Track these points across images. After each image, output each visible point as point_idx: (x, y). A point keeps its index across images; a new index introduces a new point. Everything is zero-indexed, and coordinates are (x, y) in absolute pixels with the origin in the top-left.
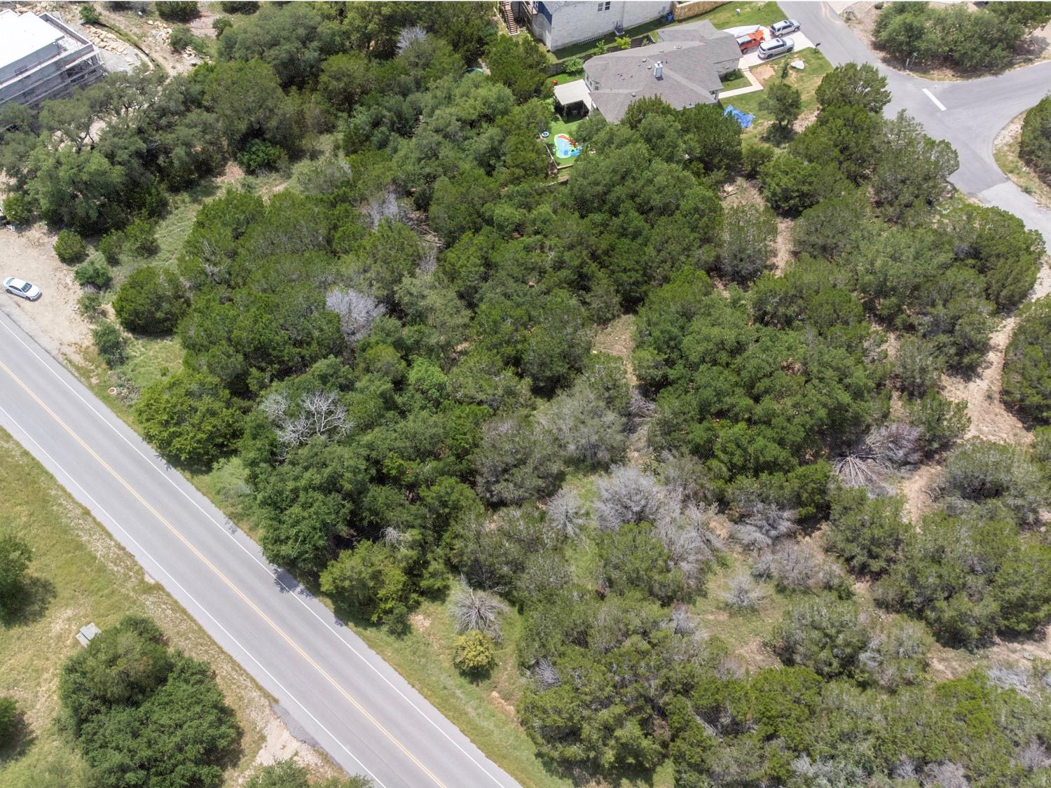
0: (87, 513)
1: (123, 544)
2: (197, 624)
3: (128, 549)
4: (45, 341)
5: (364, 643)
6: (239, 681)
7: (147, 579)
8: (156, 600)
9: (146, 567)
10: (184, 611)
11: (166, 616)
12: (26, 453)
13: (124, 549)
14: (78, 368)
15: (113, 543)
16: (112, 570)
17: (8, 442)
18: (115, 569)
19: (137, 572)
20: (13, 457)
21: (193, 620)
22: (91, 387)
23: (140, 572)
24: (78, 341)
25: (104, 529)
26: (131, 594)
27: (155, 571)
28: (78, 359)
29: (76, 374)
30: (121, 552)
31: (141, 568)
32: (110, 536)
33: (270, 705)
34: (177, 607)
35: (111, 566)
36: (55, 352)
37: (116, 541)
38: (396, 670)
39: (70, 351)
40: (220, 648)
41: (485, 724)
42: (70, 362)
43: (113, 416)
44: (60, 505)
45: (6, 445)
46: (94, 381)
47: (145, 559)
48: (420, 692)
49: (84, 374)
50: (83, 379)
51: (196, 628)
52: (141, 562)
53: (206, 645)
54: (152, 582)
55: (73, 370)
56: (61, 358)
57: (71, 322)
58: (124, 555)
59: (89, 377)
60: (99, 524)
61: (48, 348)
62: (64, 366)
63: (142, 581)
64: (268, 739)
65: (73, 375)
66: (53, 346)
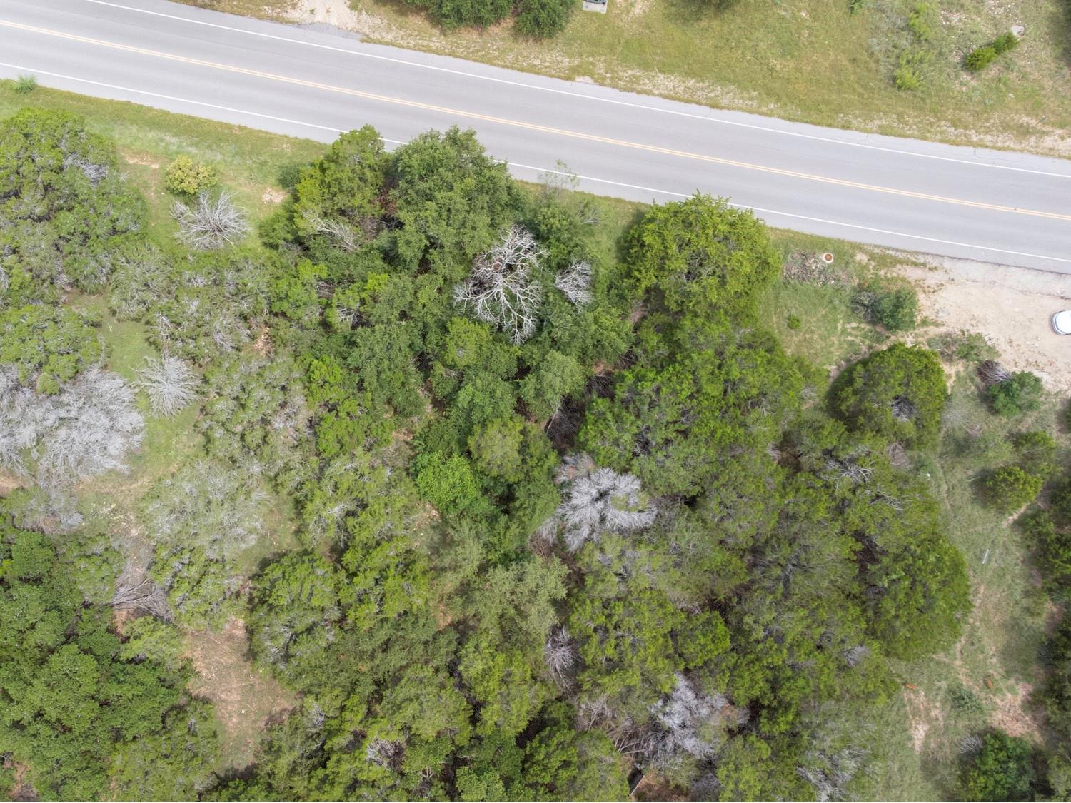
0: (715, 106)
1: (644, 96)
2: (498, 65)
3: (634, 94)
4: (977, 271)
5: (316, 140)
6: (414, 40)
7: (587, 79)
8: (561, 65)
9: (598, 88)
10: (522, 70)
11: (536, 58)
12: (846, 127)
13: (639, 92)
14: (896, 261)
15: (656, 92)
16: (632, 69)
17: (880, 127)
18: (630, 72)
19: (604, 79)
20: (856, 117)
21: (503, 67)
22: (858, 247)
23: (601, 81)
24: (936, 296)
25: (681, 100)
26: (591, 59)
27: (584, 88)
28: (912, 274)
29: (891, 252)
30: (639, 88)
31: (602, 84)
32: (665, 97)
33: (368, 36)
34: (534, 70)
35: (638, 72)
36: (947, 264)
37: (654, 95)
38: (267, 133)
39: (932, 279)
40: (457, 57)
41: (150, 135)
42: (916, 264)
43: (796, 227)
44: (751, 99)
45: (878, 122)
46: (861, 257)
47: (608, 95)
48: (229, 126)
49: (883, 259)
50: (876, 251)
51: (496, 61)
52: (609, 90)
53: (472, 53)
54: (579, 79)
55: (900, 255)
56: (932, 262)
57: (974, 318)
58: (631, 87)
59: (872, 257)
60: (688, 101)
61: (960, 264)
62: (918, 253)
63: (591, 75)
64: (348, 10)
65: (897, 250)
66: (959, 269)
